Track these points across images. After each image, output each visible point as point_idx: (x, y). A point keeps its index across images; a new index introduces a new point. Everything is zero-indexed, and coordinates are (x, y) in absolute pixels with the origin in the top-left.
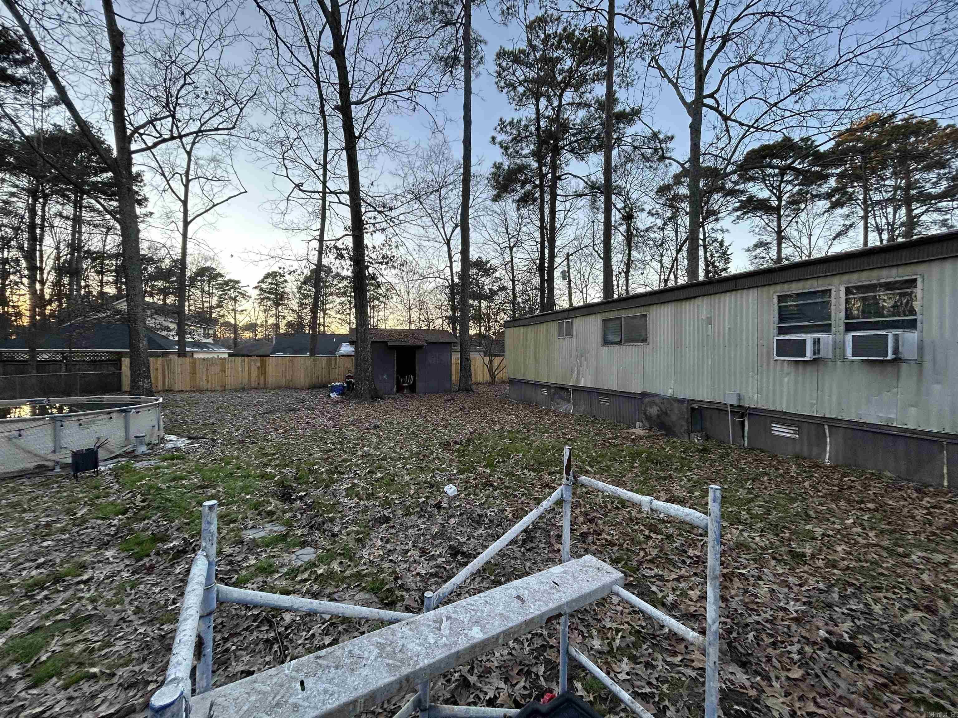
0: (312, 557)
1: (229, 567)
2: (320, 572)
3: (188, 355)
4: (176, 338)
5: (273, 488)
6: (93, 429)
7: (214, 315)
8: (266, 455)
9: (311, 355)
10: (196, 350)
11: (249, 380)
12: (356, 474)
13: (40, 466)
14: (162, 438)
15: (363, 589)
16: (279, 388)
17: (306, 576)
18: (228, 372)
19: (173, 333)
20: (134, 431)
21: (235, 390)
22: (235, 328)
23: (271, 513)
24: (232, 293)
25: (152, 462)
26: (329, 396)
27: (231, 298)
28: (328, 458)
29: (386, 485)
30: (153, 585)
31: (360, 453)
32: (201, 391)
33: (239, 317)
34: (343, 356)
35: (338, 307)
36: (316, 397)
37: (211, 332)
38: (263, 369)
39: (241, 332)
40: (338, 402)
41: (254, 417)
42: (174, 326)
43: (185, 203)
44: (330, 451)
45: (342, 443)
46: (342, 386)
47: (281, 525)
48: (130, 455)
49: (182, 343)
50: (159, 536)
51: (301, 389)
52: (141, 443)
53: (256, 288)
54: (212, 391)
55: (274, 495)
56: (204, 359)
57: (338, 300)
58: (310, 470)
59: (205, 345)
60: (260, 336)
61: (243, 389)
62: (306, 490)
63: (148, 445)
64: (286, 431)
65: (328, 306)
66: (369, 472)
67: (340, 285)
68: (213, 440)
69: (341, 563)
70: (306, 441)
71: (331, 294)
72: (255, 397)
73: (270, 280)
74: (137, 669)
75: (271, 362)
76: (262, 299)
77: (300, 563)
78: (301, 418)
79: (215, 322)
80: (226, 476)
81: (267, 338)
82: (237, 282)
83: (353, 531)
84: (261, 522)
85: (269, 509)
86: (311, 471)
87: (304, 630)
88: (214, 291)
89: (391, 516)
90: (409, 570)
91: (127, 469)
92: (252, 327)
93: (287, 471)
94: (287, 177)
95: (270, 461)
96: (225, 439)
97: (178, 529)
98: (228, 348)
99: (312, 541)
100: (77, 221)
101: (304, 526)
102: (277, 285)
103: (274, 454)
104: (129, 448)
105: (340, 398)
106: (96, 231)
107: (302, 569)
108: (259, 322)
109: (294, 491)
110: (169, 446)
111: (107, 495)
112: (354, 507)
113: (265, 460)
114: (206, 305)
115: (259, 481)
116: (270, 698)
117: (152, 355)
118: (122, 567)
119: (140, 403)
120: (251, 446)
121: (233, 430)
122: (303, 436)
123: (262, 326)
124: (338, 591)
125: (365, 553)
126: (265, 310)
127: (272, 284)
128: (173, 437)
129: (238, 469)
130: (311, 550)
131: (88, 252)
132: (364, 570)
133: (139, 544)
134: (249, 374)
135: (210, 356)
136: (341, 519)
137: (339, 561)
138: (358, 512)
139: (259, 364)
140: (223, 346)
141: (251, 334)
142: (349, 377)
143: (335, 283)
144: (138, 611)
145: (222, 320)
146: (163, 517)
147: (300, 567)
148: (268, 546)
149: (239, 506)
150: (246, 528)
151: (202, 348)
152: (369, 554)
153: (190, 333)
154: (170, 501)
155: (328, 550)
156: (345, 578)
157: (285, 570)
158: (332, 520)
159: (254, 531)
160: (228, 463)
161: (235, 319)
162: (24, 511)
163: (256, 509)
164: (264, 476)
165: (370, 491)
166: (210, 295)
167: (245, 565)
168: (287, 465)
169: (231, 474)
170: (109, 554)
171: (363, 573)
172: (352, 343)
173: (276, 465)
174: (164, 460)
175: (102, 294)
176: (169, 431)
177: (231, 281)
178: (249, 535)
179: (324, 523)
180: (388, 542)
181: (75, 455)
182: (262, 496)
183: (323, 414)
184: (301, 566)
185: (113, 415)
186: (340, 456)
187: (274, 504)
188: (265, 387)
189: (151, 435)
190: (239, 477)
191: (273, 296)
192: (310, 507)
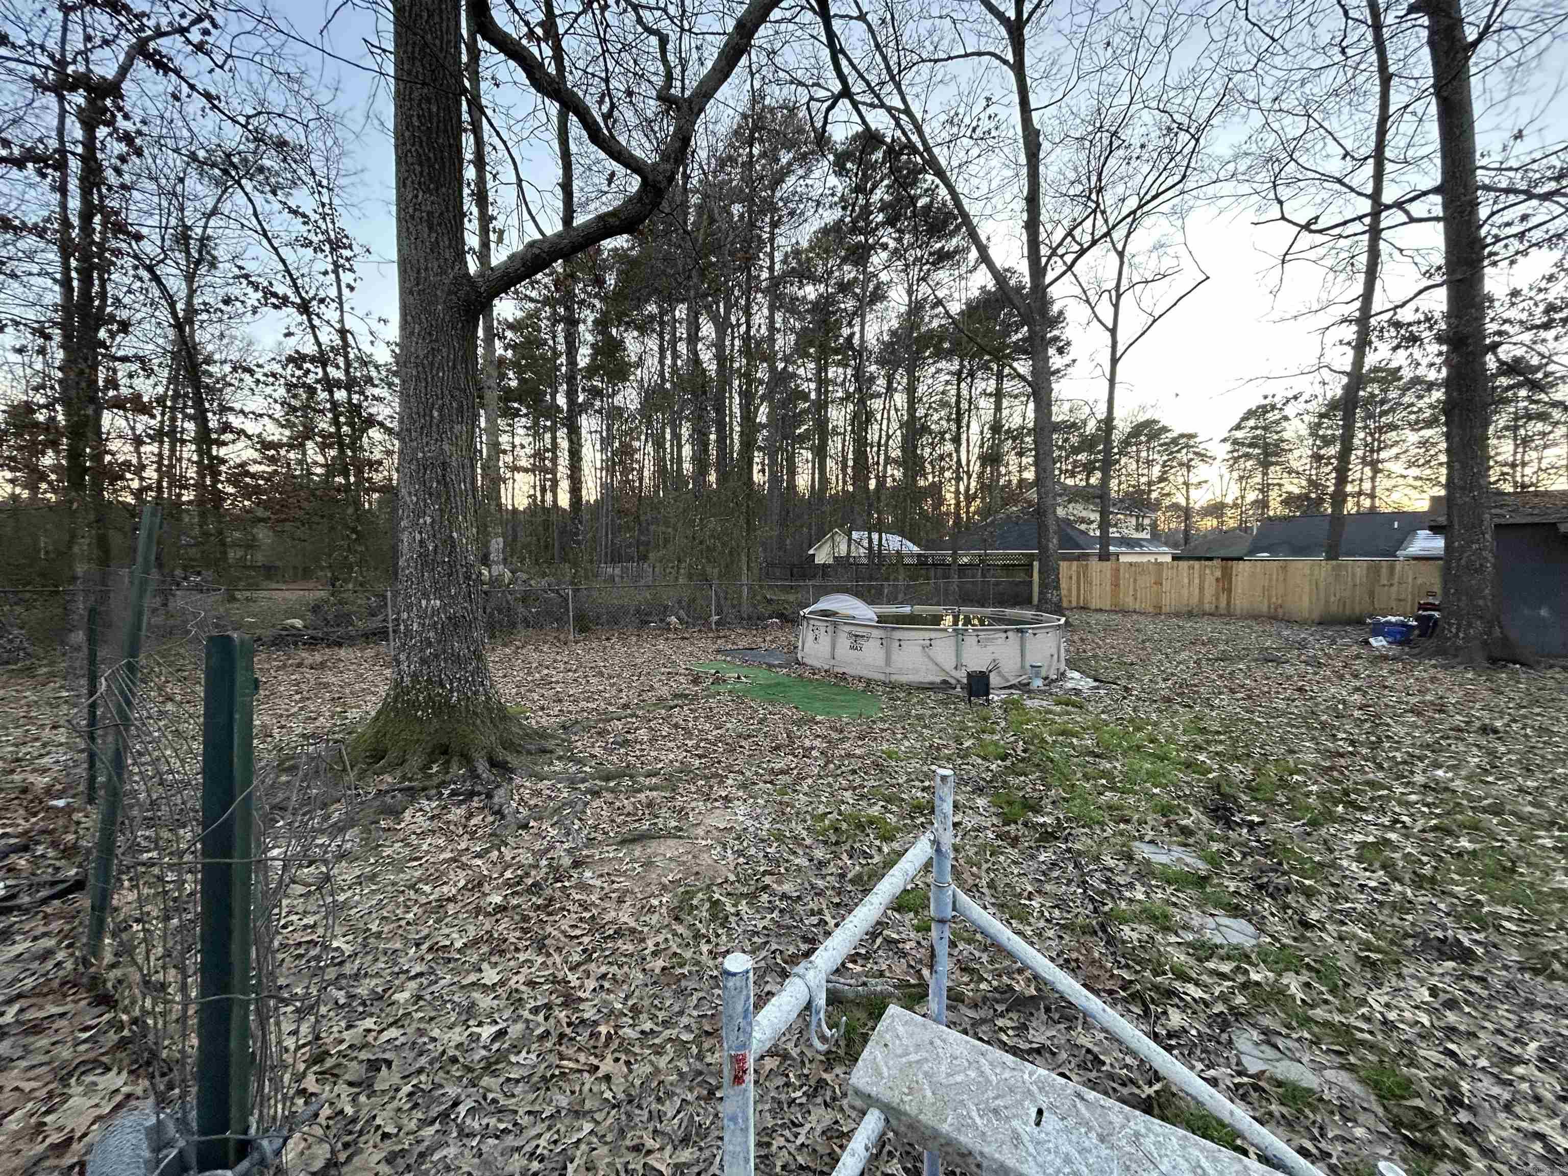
0: (1248, 943)
1: (1104, 886)
2: (1255, 977)
3: (1113, 558)
4: (1098, 533)
5: (1200, 789)
6: (991, 649)
7: (1154, 495)
8: (1203, 731)
9: (1328, 559)
10: (1124, 549)
11: (1201, 600)
12: (1396, 821)
13: (945, 682)
14: (1063, 674)
15: (1350, 1068)
16: (1256, 617)
17: (1226, 968)
18: (1166, 586)
19: (1094, 526)
20: (1031, 660)
21: (1177, 615)
22: (1187, 513)
23: (1185, 831)
24: (1183, 456)
25: (1045, 703)
26: (1367, 643)
27: (1181, 464)
28: (1332, 768)
29: (1483, 874)
30: (1014, 862)
31: (1419, 779)
32: (1125, 612)
33: (1194, 494)
34: (1416, 558)
35: (1414, 451)
36: (1334, 642)
37: (1147, 521)
38: (1226, 582)
39: (1198, 518)
40: (1385, 658)
41: (1198, 662)
42: (1095, 516)
43: (1113, 331)
44: (1342, 755)
45: (1374, 746)
46: (1403, 624)
47: (1199, 858)
48: (1024, 687)
49: (1105, 540)
50: (1030, 802)
51: (1302, 623)
52: (1037, 675)
53: (1224, 440)
54: (1142, 614)
55: (1199, 802)
56: (1131, 564)
57: (1412, 437)
58: (1281, 779)
59: (1138, 543)
60: (1232, 523)
61: (1190, 615)
62: (1264, 815)
63: (1046, 678)
64: (1250, 697)
65: (1383, 455)
66: (1435, 829)
67: (1421, 404)
68: (1126, 689)
69: (1307, 985)
70: (1289, 724)
71: (1393, 427)
72: (1206, 628)
73: (1252, 423)
74: (977, 954)
75: (1242, 570)
76: (1236, 460)
77: (1218, 940)
78: (1289, 678)
79: (1156, 506)
80: (1130, 748)
81: (1243, 528)
82: (1191, 436)
83: (1354, 936)
84: (1167, 839)
85: (1183, 822)
86: (1283, 784)
87: (1202, 1060)
88: (1156, 456)
89: (1480, 951)
90: (1508, 1107)
91: (1016, 705)
92: (1216, 510)
93: (1234, 769)
94: (1283, 218)
95: (1208, 742)
96: (1143, 690)
97: (1053, 802)
98: (1175, 546)
99: (1255, 913)
100: (999, 395)
101: (1245, 880)
102: (1265, 428)
103: (1218, 733)
104: (1024, 679)
105: (1395, 650)
106: (1017, 402)
107: (1222, 952)
108: (1229, 500)
109: (1240, 809)
110: (1069, 685)
111: (993, 732)
112: (1374, 889)
113: (1199, 739)
114: (1143, 480)
115: (1180, 770)
116: (991, 1094)
117: (1065, 558)
118: (989, 824)
119: (1041, 622)
120: (1181, 710)
121: (1159, 679)
122: (1284, 714)
123: (1235, 505)
124: (1288, 1036)
125: (1377, 999)
126: (1241, 478)
127: (1256, 428)
128: (1076, 675)
129: (1151, 742)
130: (1251, 929)
131: (1009, 431)
132: (1361, 1030)
133: (1010, 803)
134: (1201, 589)
135: (1145, 559)
136: (1334, 900)
137: (1304, 978)
138: (1381, 904)
139: (1218, 574)
140: (1166, 544)
141: (1215, 522)
142: (1422, 607)
143: (1406, 400)
144: (991, 885)
145: (1167, 502)
146: (1042, 779)
147: (1216, 946)
148: (1169, 883)
149: (1139, 800)
150: (1141, 838)
151: (1133, 547)
152: (1387, 1005)
153: (1115, 525)
154: (1052, 761)
155: (1284, 946)
156: (1310, 1019)
157: (1190, 937)
158: (1309, 893)
159: (1152, 848)
160: (1139, 729)
161: (1188, 499)
162: (925, 727)
163: (1164, 816)
164: (1189, 765)
165: (1427, 871)
166: (1149, 463)
167: (1128, 894)
168: (1238, 759)
169: (1139, 747)
170: (981, 802)
171: (1359, 1035)
172: (1436, 529)
173: (1217, 753)
174: (1058, 703)
175: (1021, 481)
176: (1072, 664)
177: (1182, 436)
178: (1143, 851)
179: (1288, 891)
180: (1451, 1004)
181: (969, 675)
182: (1179, 797)
183: (1341, 678)
184: (1221, 946)
185: (1010, 634)
186: (1362, 771)
187: (1194, 817)
188: (1229, 614)
189: (1050, 666)
190: (1150, 755)
191: (1257, 451)
192: (1267, 850)
